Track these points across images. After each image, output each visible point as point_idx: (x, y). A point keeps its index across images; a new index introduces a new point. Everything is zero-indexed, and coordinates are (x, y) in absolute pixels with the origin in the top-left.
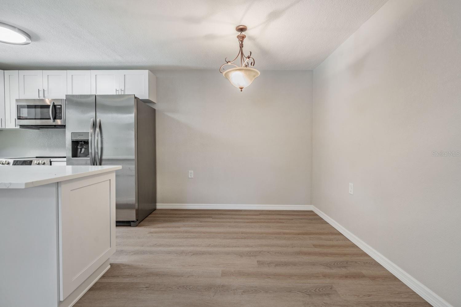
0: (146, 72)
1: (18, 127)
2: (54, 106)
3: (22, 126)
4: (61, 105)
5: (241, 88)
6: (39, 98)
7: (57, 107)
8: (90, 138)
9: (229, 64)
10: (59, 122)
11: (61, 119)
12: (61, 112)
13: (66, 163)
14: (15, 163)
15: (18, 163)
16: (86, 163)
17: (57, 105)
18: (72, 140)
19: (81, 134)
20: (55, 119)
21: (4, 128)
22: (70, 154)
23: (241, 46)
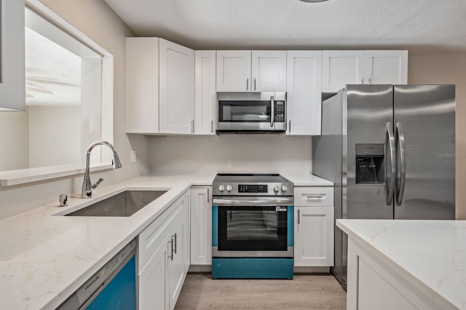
2: (275, 103)
4: (284, 101)
11: (284, 121)
12: (284, 111)
14: (241, 189)
15: (246, 189)
16: (379, 193)
17: (278, 101)
18: (356, 155)
19: (371, 146)
20: (274, 122)
21: (193, 134)
22: (353, 175)
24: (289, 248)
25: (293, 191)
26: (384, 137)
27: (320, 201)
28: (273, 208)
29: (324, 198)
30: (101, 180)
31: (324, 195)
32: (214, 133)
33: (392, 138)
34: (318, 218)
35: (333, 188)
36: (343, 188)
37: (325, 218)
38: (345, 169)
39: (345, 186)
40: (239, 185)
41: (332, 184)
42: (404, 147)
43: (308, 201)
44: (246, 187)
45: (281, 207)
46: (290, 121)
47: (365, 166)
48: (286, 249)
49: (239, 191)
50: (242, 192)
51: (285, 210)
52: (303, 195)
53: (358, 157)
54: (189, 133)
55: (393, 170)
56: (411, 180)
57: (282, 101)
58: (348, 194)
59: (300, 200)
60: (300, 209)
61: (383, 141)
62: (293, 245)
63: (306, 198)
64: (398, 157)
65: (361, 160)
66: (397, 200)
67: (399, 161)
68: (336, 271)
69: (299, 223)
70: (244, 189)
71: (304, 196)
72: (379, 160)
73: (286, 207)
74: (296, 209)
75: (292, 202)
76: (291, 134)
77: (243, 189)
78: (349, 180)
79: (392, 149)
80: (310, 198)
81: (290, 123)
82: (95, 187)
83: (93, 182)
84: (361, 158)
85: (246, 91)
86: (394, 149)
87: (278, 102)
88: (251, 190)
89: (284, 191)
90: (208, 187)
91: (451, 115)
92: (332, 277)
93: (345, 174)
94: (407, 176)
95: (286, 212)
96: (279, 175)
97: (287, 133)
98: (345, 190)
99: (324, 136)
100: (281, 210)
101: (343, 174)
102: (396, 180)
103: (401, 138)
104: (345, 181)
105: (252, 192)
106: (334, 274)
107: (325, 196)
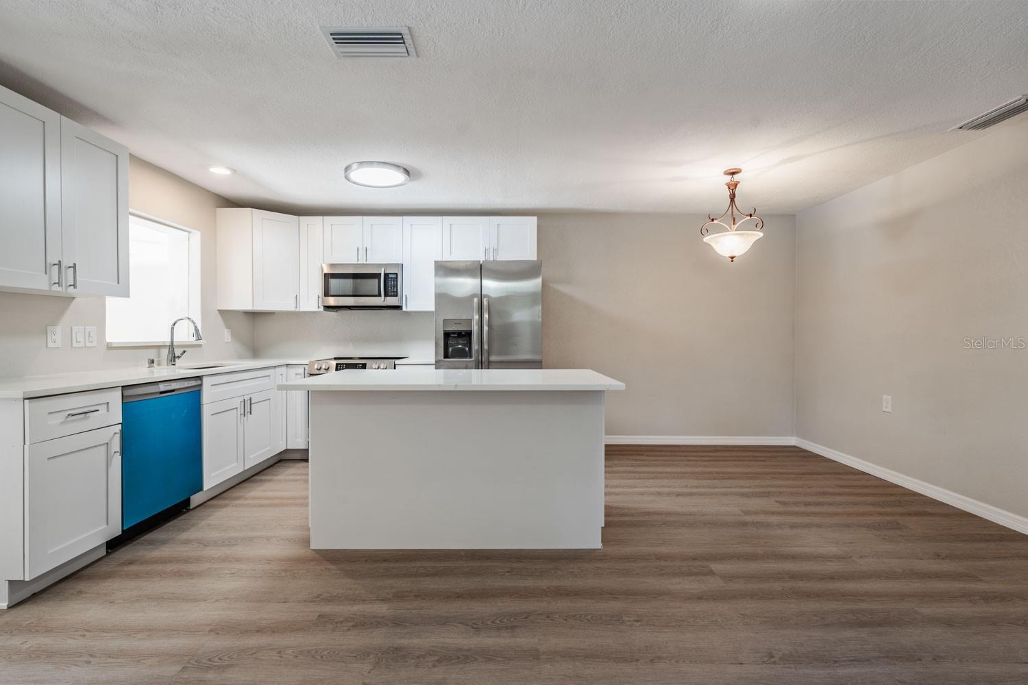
0: (533, 220)
1: (322, 309)
2: (386, 275)
3: (328, 308)
4: (397, 274)
5: (732, 258)
6: (356, 263)
7: (390, 276)
8: (475, 329)
9: (715, 222)
10: (391, 301)
11: (397, 296)
12: (397, 285)
13: (434, 366)
14: (339, 367)
17: (390, 274)
18: (444, 331)
19: (459, 322)
20: (386, 296)
21: (298, 310)
22: (441, 352)
23: (733, 197)
30: (184, 352)
40: (336, 363)
44: (344, 365)
54: (291, 308)
57: (394, 274)
70: (342, 367)
81: (407, 297)
82: (179, 357)
83: (178, 352)
90: (304, 366)
96: (407, 358)
97: (406, 309)
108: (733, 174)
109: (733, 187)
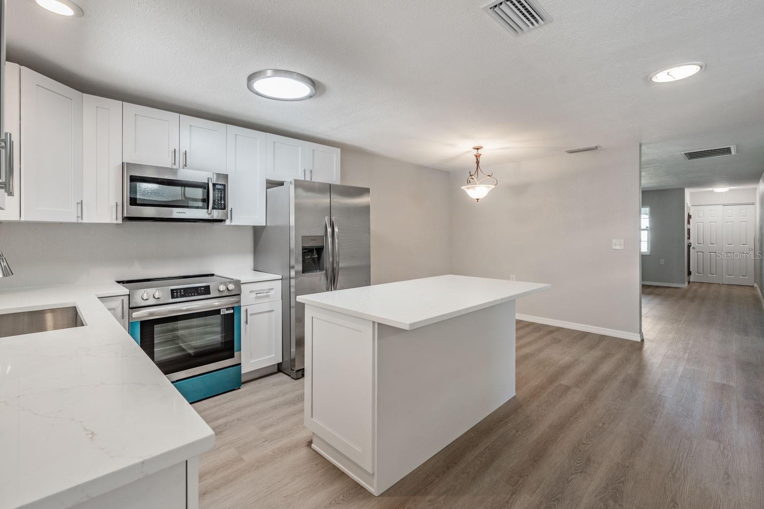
0: (338, 151)
2: (213, 185)
4: (224, 185)
5: (478, 199)
10: (218, 214)
11: (224, 209)
12: (224, 197)
14: (174, 293)
15: (182, 293)
16: (320, 280)
17: (217, 184)
18: (303, 247)
19: (314, 238)
20: (213, 209)
21: (80, 221)
22: (300, 267)
23: (478, 162)
24: (236, 354)
25: (240, 290)
26: (324, 230)
27: (268, 296)
28: (217, 312)
29: (272, 293)
31: (272, 289)
32: (120, 221)
33: (329, 230)
34: (266, 314)
35: (281, 281)
36: (291, 280)
37: (273, 313)
38: (293, 262)
39: (293, 278)
40: (171, 290)
41: (280, 277)
42: (338, 238)
43: (257, 298)
44: (182, 291)
45: (227, 309)
46: (232, 209)
47: (309, 257)
48: (233, 356)
49: (173, 297)
50: (177, 297)
51: (232, 311)
52: (251, 292)
53: (304, 249)
55: (331, 259)
56: (344, 268)
57: (222, 185)
58: (296, 286)
59: (247, 299)
60: (247, 307)
61: (322, 233)
62: (240, 350)
63: (253, 295)
64: (334, 247)
65: (307, 251)
66: (334, 285)
67: (335, 251)
68: (284, 366)
69: (247, 324)
70: (179, 294)
71: (251, 294)
72: (320, 250)
73: (233, 308)
74: (243, 309)
75: (239, 302)
76: (232, 224)
77: (177, 294)
78: (296, 272)
79: (330, 240)
80: (258, 295)
81: (231, 211)
84: (306, 249)
85: (172, 166)
86: (331, 240)
87: (217, 186)
88: (188, 294)
89: (231, 290)
90: (122, 297)
91: (366, 209)
92: (281, 374)
93: (293, 267)
94: (340, 265)
95: (233, 314)
96: (214, 274)
97: (228, 222)
98: (293, 282)
99: (270, 227)
100: (227, 312)
101: (291, 267)
102: (333, 269)
103: (336, 230)
104: (293, 273)
105: (190, 296)
106: (282, 371)
107: (273, 291)
108: (478, 149)
109: (477, 156)
